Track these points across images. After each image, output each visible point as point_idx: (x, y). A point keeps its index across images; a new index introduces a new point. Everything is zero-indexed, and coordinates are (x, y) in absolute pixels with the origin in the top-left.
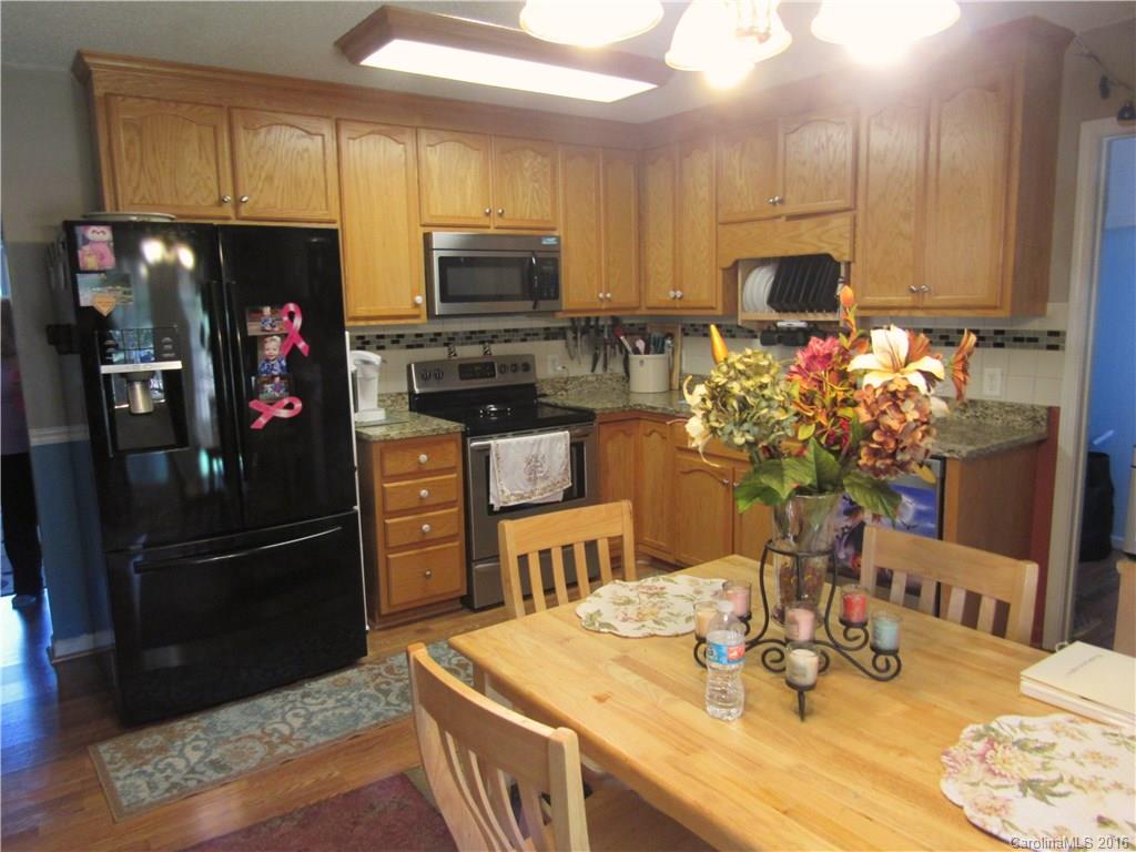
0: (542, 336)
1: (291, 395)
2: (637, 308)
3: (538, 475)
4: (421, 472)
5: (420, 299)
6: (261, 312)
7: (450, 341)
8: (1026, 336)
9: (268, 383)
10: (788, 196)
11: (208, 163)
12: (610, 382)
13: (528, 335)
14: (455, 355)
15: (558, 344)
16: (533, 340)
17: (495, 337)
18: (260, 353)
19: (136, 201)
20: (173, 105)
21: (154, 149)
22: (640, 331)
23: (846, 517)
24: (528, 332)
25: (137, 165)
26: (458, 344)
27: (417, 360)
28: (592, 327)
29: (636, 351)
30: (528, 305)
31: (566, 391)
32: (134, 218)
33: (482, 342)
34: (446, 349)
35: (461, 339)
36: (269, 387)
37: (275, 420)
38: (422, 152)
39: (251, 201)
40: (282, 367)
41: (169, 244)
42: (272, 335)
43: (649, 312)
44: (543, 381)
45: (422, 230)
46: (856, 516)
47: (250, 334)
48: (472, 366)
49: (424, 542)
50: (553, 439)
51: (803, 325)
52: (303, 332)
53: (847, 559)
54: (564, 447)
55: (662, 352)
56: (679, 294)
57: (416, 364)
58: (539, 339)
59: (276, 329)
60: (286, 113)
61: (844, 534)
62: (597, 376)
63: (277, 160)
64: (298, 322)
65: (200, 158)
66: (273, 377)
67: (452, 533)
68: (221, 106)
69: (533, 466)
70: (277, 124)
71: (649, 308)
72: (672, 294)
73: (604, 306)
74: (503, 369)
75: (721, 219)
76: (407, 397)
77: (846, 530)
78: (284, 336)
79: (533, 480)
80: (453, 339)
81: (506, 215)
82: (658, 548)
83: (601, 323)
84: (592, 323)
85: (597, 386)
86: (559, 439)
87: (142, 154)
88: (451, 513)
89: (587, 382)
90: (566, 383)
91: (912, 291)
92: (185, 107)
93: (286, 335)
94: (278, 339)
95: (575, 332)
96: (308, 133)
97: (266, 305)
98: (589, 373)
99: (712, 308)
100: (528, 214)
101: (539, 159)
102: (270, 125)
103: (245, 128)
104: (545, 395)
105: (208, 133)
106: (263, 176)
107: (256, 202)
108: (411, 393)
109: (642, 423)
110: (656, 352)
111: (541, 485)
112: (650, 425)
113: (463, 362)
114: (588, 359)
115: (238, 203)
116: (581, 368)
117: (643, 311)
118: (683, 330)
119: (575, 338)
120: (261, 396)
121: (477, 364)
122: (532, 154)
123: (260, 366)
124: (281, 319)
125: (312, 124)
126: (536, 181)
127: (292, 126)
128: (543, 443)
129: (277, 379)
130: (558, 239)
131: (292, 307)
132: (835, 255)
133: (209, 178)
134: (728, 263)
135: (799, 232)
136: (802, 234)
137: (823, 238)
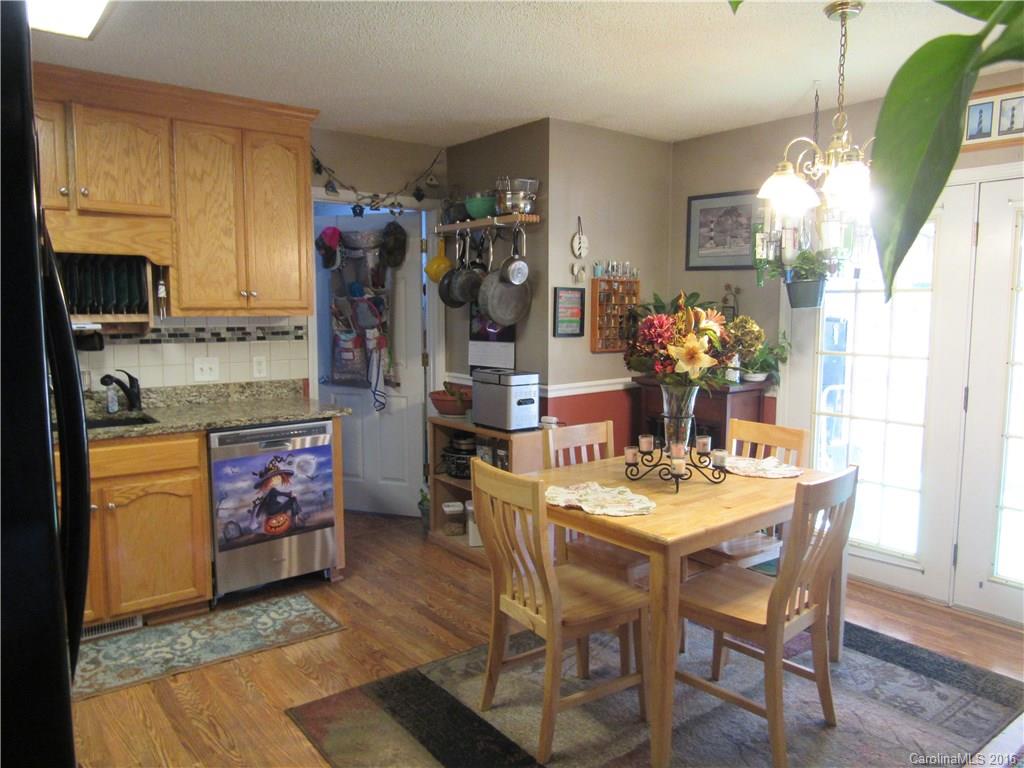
8: (281, 336)
23: (257, 491)
46: (266, 486)
91: (242, 295)
132: (153, 257)
135: (103, 230)
136: (107, 233)
137: (137, 239)
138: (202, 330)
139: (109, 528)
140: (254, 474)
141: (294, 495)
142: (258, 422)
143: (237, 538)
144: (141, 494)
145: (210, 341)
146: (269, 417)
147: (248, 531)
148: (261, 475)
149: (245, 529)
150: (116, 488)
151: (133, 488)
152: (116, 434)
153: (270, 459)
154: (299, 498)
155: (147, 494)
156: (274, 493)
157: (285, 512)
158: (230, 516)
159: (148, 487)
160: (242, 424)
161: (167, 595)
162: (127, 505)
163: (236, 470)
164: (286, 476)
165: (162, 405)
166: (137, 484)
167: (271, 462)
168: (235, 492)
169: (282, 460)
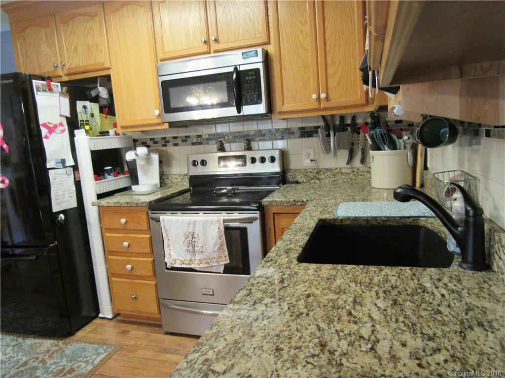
0: (297, 135)
3: (196, 248)
4: (122, 229)
5: (157, 112)
16: (291, 138)
28: (349, 125)
31: (319, 179)
38: (155, 9)
44: (295, 170)
50: (206, 222)
58: (295, 137)
62: (354, 168)
63: (78, 37)
74: (254, 160)
76: (189, 177)
83: (359, 120)
84: (349, 122)
85: (353, 177)
88: (148, 262)
89: (342, 174)
90: (318, 173)
95: (328, 131)
98: (345, 165)
100: (241, 35)
104: (298, 182)
106: (73, 48)
114: (344, 154)
116: (336, 161)
121: (232, 157)
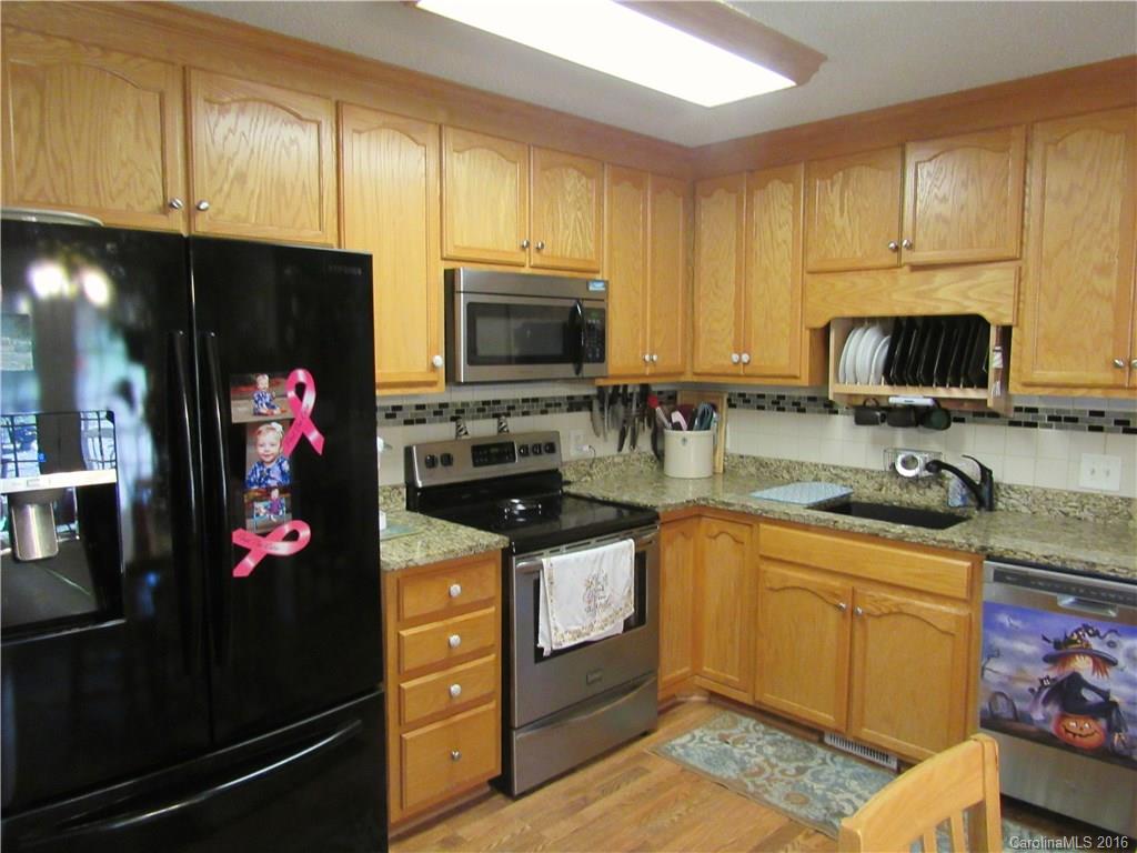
0: (565, 407)
1: (294, 518)
2: (681, 374)
3: (598, 602)
4: (452, 609)
5: (439, 360)
6: (254, 384)
7: (459, 414)
9: (260, 499)
10: (920, 238)
11: (149, 145)
12: (638, 464)
13: (548, 405)
14: (466, 433)
15: (584, 416)
16: (555, 412)
17: (511, 409)
18: (249, 451)
19: (28, 197)
20: (97, 51)
21: (63, 118)
22: (671, 400)
23: (1047, 666)
24: (549, 402)
25: (32, 142)
26: (468, 419)
27: (419, 442)
28: (620, 396)
29: (677, 427)
30: (567, 369)
32: (34, 219)
33: (496, 416)
34: (454, 424)
35: (472, 411)
36: (261, 507)
37: (270, 561)
38: (447, 159)
39: (211, 211)
40: (283, 473)
41: (73, 270)
42: (269, 422)
43: (696, 379)
44: (567, 464)
45: (443, 266)
46: (1064, 665)
47: (235, 420)
48: (488, 447)
49: (453, 708)
50: (616, 551)
51: (929, 402)
52: (317, 416)
53: (1047, 720)
54: (629, 560)
55: (708, 428)
56: (745, 358)
57: (418, 446)
58: (562, 411)
59: (277, 411)
60: (268, 84)
61: (1042, 687)
62: (625, 456)
63: (252, 151)
64: (310, 399)
65: (137, 137)
66: (269, 489)
67: (485, 692)
68: (173, 64)
69: (594, 588)
70: (255, 100)
71: (696, 374)
72: (735, 357)
73: (648, 372)
74: (525, 451)
75: (811, 265)
76: (404, 491)
77: (1046, 683)
78: (288, 423)
79: (592, 610)
80: (462, 411)
81: (544, 251)
82: (726, 683)
83: (630, 390)
84: (621, 391)
86: (623, 551)
87: (42, 122)
88: (486, 664)
90: (591, 466)
91: (1117, 366)
92: (117, 57)
93: (292, 421)
94: (279, 427)
95: (602, 402)
96: (298, 117)
97: (263, 372)
98: (615, 452)
99: (795, 377)
100: (568, 254)
101: (584, 180)
102: (246, 100)
103: (209, 101)
104: (568, 483)
105: (152, 101)
106: (232, 172)
107: (220, 212)
108: (410, 484)
109: (704, 521)
110: (701, 428)
111: (602, 615)
112: (716, 526)
113: (477, 443)
115: (192, 210)
116: (607, 447)
117: (688, 378)
118: (729, 400)
119: (602, 409)
120: (250, 523)
121: (494, 445)
122: (575, 173)
123: (248, 473)
124: (286, 396)
125: (306, 105)
126: (580, 209)
127: (275, 105)
128: (605, 560)
129: (275, 494)
130: (606, 284)
131: (301, 375)
132: (988, 316)
133: (151, 171)
134: (820, 323)
135: (932, 286)
136: (936, 289)
137: (971, 294)
138: (1101, 414)
139: (858, 635)
140: (1045, 639)
141: (1113, 697)
142: (1059, 564)
143: (1010, 720)
144: (894, 610)
145: (1111, 431)
146: (1081, 561)
147: (1028, 719)
148: (1057, 645)
149: (1022, 713)
150: (870, 593)
151: (886, 600)
152: (871, 531)
153: (1076, 627)
154: (1123, 707)
155: (901, 613)
156: (1075, 681)
157: (1095, 718)
158: (1002, 684)
159: (903, 604)
160: (1034, 560)
161: (912, 746)
162: (879, 616)
163: (1017, 623)
164: (1103, 663)
165: (1024, 509)
166: (889, 596)
167: (1077, 632)
168: (1012, 654)
169: (1096, 634)
